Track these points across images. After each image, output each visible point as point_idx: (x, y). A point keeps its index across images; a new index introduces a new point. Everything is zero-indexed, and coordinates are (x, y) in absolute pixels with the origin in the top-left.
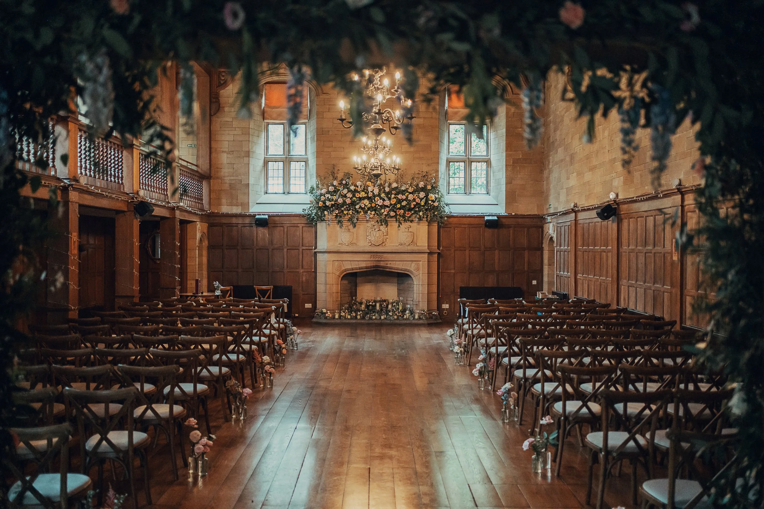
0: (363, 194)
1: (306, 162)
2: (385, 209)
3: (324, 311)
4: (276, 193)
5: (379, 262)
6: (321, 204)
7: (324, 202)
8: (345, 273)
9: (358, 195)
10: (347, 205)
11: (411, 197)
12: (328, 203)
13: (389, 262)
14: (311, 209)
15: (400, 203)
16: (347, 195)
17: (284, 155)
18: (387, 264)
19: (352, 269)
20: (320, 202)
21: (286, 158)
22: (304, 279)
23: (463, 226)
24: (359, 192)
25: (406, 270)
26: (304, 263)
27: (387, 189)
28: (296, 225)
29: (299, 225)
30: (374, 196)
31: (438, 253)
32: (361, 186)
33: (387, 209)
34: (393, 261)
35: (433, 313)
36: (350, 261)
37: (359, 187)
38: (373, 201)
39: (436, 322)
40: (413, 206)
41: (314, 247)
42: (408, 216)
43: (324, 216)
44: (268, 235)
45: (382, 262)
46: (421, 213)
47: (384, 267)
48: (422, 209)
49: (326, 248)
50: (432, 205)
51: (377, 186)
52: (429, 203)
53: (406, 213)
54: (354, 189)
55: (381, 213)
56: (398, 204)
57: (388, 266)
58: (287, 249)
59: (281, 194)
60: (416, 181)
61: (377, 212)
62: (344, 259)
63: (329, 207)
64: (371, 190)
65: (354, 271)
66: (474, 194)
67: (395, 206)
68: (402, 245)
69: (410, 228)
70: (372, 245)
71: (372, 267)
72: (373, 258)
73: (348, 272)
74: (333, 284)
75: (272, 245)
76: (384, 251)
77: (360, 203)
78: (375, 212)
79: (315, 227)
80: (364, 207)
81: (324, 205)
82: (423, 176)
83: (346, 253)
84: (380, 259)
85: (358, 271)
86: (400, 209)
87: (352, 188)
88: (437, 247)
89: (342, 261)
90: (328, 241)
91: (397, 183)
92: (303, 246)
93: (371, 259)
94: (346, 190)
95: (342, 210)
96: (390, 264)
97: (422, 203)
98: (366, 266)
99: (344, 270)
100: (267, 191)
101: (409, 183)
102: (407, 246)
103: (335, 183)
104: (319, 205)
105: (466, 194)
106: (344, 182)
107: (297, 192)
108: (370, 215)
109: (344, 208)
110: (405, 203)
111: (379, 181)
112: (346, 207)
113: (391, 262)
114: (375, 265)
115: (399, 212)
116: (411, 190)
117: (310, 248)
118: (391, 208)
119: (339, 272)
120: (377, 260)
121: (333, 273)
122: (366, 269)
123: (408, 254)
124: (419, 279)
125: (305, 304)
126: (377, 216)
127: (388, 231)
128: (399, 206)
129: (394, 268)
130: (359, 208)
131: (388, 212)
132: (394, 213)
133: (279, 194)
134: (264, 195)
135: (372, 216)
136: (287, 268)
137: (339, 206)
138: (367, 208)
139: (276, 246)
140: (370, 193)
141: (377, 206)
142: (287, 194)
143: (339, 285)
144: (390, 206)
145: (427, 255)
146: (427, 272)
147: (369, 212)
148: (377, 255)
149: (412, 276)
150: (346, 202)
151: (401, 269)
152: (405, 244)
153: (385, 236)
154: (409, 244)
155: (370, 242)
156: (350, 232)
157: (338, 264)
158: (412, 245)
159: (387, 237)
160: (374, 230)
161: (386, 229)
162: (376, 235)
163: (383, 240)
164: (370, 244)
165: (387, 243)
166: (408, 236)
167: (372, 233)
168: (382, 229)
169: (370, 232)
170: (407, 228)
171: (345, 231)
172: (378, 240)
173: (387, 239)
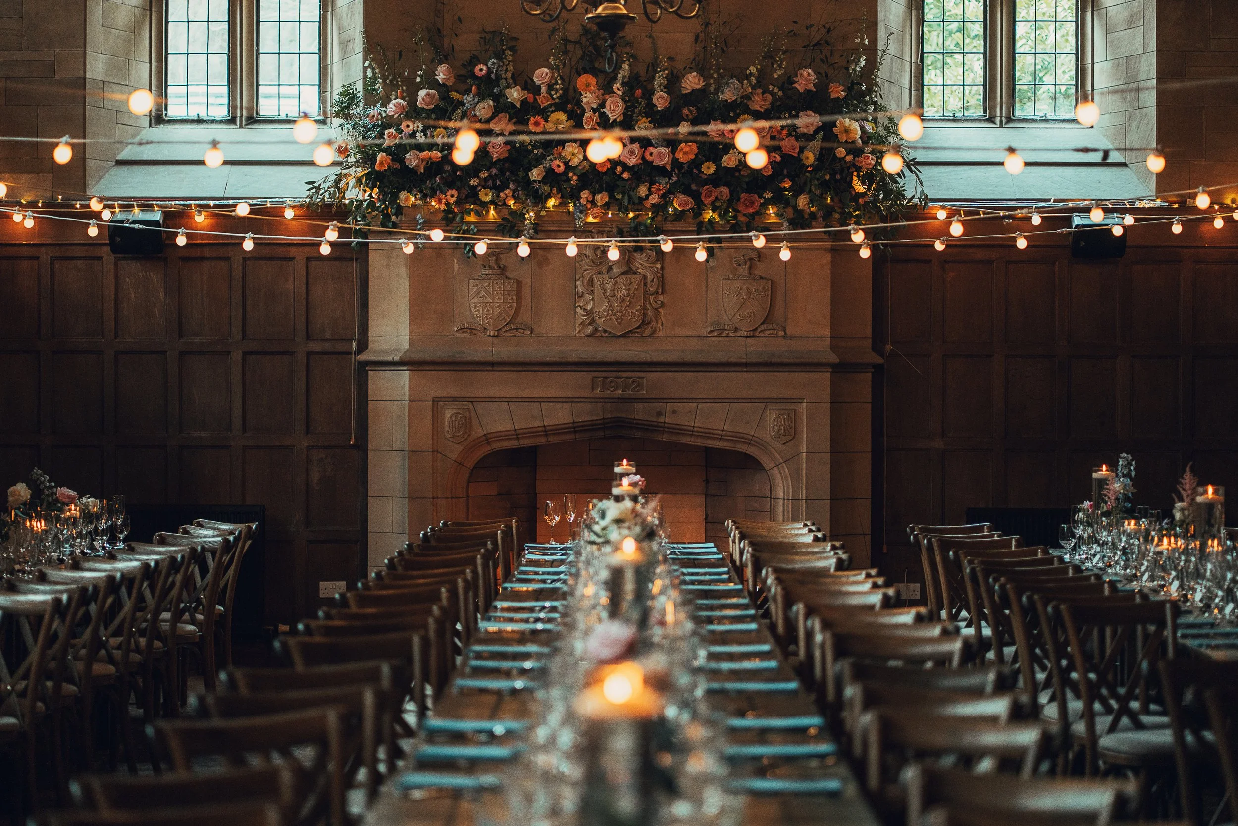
0: (559, 121)
2: (652, 183)
5: (626, 405)
6: (383, 161)
7: (397, 155)
8: (485, 450)
9: (537, 124)
10: (493, 164)
12: (412, 160)
13: (669, 407)
14: (341, 184)
15: (716, 160)
16: (492, 126)
18: (659, 414)
19: (516, 434)
20: (381, 156)
22: (315, 477)
23: (979, 254)
24: (543, 113)
25: (739, 438)
26: (316, 412)
28: (280, 251)
31: (875, 366)
32: (550, 87)
33: (663, 184)
34: (689, 400)
36: (509, 400)
37: (544, 89)
41: (354, 344)
42: (751, 210)
43: (399, 211)
44: (166, 295)
45: (639, 406)
46: (802, 201)
47: (652, 426)
48: (805, 183)
49: (406, 346)
50: (848, 165)
51: (619, 89)
52: (839, 156)
53: (739, 199)
54: (524, 102)
55: (637, 201)
56: (708, 163)
57: (665, 422)
58: (245, 354)
59: (221, 122)
60: (780, 67)
61: (618, 193)
62: (479, 393)
63: (416, 172)
64: (595, 106)
65: (525, 442)
66: (1025, 120)
67: (695, 171)
68: (724, 335)
69: (758, 263)
70: (599, 334)
71: (601, 424)
72: (604, 388)
73: (497, 446)
74: (437, 498)
75: (181, 336)
76: (649, 360)
77: (548, 158)
78: (611, 197)
79: (356, 259)
80: (565, 173)
81: (397, 166)
82: (814, 45)
83: (491, 369)
84: (633, 390)
85: (542, 440)
86: (715, 181)
87: (515, 94)
88: (869, 343)
89: (473, 401)
90: (415, 317)
91: (703, 73)
92: (308, 337)
93: (595, 392)
94: (489, 104)
95: (475, 187)
96: (674, 412)
97: (807, 158)
98: (574, 422)
99: (482, 436)
100: (162, 111)
101: (751, 74)
102: (746, 337)
103: (442, 74)
104: (377, 168)
105: (991, 120)
106: (481, 70)
107: (283, 117)
108: (589, 209)
109: (478, 177)
110: (733, 159)
111: (626, 66)
112: (486, 175)
113: (679, 406)
114: (609, 416)
115: (710, 196)
116: (765, 100)
117: (340, 347)
118: (675, 179)
119: (459, 448)
120: (618, 398)
121: (435, 449)
122: (572, 436)
123: (748, 369)
124: (795, 475)
125: (321, 583)
126: (619, 210)
127: (665, 272)
128: (709, 168)
129: (693, 431)
130: (544, 181)
131: (663, 196)
132: (690, 199)
133: (213, 122)
134: (150, 126)
135: (595, 210)
136: (244, 430)
137: (458, 173)
138: (575, 178)
139: (197, 340)
140: (588, 114)
141: (619, 169)
142: (244, 123)
143: (461, 500)
144: (672, 169)
145: (829, 374)
146: (826, 446)
147: (585, 195)
148: (619, 377)
149: (767, 463)
150: (488, 152)
151: (720, 432)
152: (736, 329)
153: (652, 298)
154: (754, 330)
155: (590, 324)
156: (507, 278)
157: (456, 414)
158: (767, 333)
159: (661, 298)
160: (605, 272)
161: (659, 266)
162: (614, 290)
163: (645, 315)
164: (590, 329)
165: (660, 323)
166: (749, 293)
167: (597, 284)
168: (640, 266)
169: (591, 281)
170: (746, 262)
171: (484, 276)
172: (622, 312)
173: (660, 308)
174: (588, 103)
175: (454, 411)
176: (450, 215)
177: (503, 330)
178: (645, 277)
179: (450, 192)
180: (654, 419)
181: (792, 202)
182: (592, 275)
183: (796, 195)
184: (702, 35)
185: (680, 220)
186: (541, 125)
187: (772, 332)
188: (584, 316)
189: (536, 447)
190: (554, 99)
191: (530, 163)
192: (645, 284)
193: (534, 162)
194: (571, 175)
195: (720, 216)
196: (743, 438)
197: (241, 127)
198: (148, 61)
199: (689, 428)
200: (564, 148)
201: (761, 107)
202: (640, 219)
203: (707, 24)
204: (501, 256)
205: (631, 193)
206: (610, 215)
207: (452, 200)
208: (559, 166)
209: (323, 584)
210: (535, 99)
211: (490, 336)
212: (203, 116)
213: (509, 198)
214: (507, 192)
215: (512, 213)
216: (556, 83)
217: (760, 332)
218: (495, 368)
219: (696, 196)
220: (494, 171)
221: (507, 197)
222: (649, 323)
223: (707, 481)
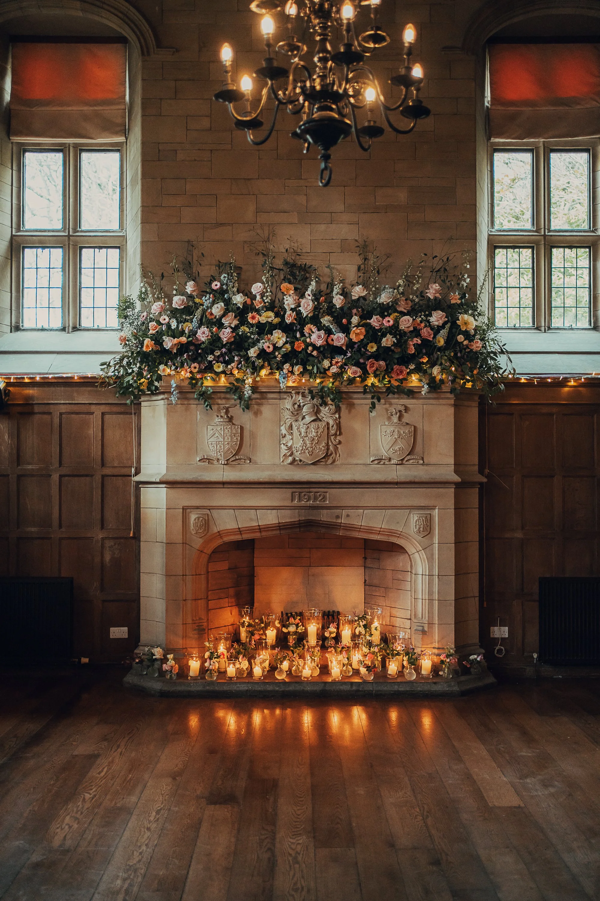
0: (268, 317)
1: (121, 247)
2: (332, 358)
3: (158, 653)
4: (43, 330)
5: (315, 511)
6: (148, 344)
7: (157, 339)
8: (219, 542)
9: (253, 318)
10: (224, 346)
11: (406, 323)
12: (169, 343)
13: (344, 512)
14: (125, 362)
15: (378, 341)
16: (223, 321)
17: (64, 231)
18: (338, 517)
19: (240, 531)
20: (147, 341)
21: (69, 236)
22: (107, 557)
23: (545, 410)
24: (258, 311)
25: (392, 533)
26: (109, 515)
27: (338, 301)
28: (83, 409)
29: (93, 408)
30: (301, 321)
31: (481, 484)
32: (262, 295)
33: (339, 359)
34: (358, 508)
35: (472, 657)
36: (234, 508)
37: (258, 297)
38: (298, 335)
39: (480, 684)
40: (412, 350)
41: (133, 470)
42: (401, 377)
43: (159, 378)
44: (9, 437)
45: (325, 511)
46: (436, 371)
47: (331, 525)
48: (438, 359)
49: (164, 471)
50: (465, 347)
51: (309, 295)
52: (459, 341)
53: (392, 369)
54: (245, 304)
55: (322, 371)
56: (372, 344)
57: (341, 523)
58: (61, 476)
59: (57, 330)
60: (418, 282)
61: (309, 366)
62: (214, 504)
63: (171, 352)
64: (293, 306)
65: (246, 536)
66: (558, 329)
67: (363, 349)
68: (382, 463)
69: (405, 414)
70: (296, 463)
71: (297, 524)
72: (300, 500)
73: (226, 539)
74: (186, 575)
75: (18, 465)
76: (330, 480)
77: (261, 342)
78: (305, 369)
79: (135, 414)
80: (273, 352)
81: (159, 348)
82: (437, 271)
83: (222, 486)
84: (320, 501)
85: (257, 535)
86: (376, 356)
87: (238, 299)
88: (476, 468)
89: (210, 508)
90: (171, 451)
91: (365, 286)
92: (103, 465)
93: (293, 503)
94: (221, 306)
95: (210, 362)
96: (348, 516)
97: (439, 342)
98: (279, 523)
99: (216, 533)
100: (19, 323)
101: (400, 285)
102: (397, 465)
103: (190, 287)
104: (144, 349)
105: (538, 328)
106: (216, 285)
107: (96, 327)
108: (290, 377)
109: (214, 355)
110: (389, 340)
111: (313, 283)
112: (219, 353)
113: (351, 512)
114: (303, 518)
115: (373, 367)
116: (407, 304)
117: (124, 471)
118: (349, 355)
119: (201, 541)
120: (310, 506)
121: (184, 542)
122: (278, 532)
123: (399, 487)
124: (430, 559)
125: (111, 628)
126: (310, 377)
127: (342, 420)
128: (372, 347)
129: (360, 528)
130: (258, 357)
131: (341, 367)
132: (359, 370)
133: (51, 330)
134: (11, 332)
135: (294, 377)
136: (60, 526)
137: (200, 351)
138: (279, 356)
139: (30, 467)
140: (288, 312)
141: (310, 348)
142: (70, 330)
143: (203, 576)
144: (347, 349)
145: (453, 490)
146: (452, 538)
147: (287, 366)
148: (310, 492)
149: (411, 549)
150: (220, 337)
151: (379, 529)
152: (390, 460)
153: (332, 438)
154: (402, 460)
155: (290, 455)
156: (233, 424)
157: (199, 518)
158: (411, 461)
159: (338, 438)
160: (300, 419)
161: (337, 416)
162: (307, 432)
163: (328, 449)
164: (290, 459)
165: (338, 455)
166: (400, 435)
167: (295, 428)
168: (324, 416)
169: (291, 427)
170: (396, 413)
171: (218, 423)
172: (312, 447)
173: (338, 444)
174: (288, 305)
175: (197, 516)
176: (194, 381)
177: (231, 460)
178: (328, 424)
179: (193, 365)
180: (334, 521)
181: (429, 371)
182: (291, 423)
183: (432, 366)
184: (362, 266)
185: (352, 384)
186: (257, 319)
187: (414, 461)
188: (286, 450)
189: (254, 539)
190: (265, 303)
191: (249, 345)
192: (328, 428)
193: (251, 345)
194: (277, 353)
195: (379, 381)
196: (395, 533)
197: (68, 333)
198: (9, 291)
199: (357, 527)
200: (272, 335)
201: (405, 309)
202: (324, 384)
203: (365, 259)
204: (230, 409)
205: (319, 365)
206: (303, 381)
207: (195, 371)
208: (269, 347)
209: (112, 629)
210: (253, 303)
211: (221, 464)
212: (46, 326)
213: (234, 369)
214: (233, 364)
215: (237, 380)
216: (267, 292)
217: (406, 461)
218: (225, 486)
219: (363, 367)
220: (224, 350)
221: (233, 368)
222: (331, 454)
223: (365, 558)
